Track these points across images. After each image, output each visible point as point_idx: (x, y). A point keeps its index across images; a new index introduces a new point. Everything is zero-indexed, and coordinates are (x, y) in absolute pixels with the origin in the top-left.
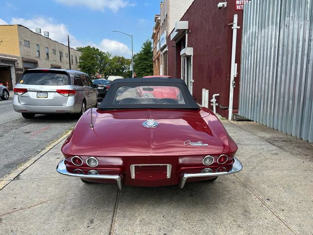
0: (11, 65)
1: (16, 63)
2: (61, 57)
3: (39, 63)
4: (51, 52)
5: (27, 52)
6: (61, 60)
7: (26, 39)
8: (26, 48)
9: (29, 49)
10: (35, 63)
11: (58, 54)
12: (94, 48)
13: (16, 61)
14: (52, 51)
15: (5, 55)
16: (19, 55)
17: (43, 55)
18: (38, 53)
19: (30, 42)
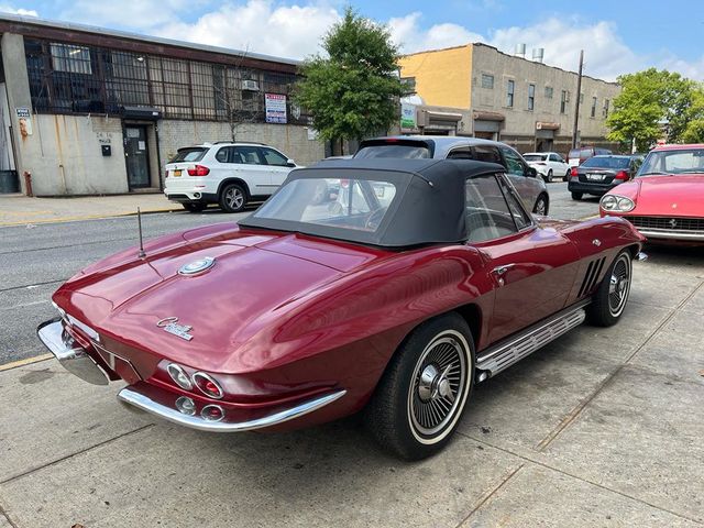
0: (449, 128)
1: (459, 123)
2: (563, 104)
3: (507, 120)
4: (540, 92)
5: (487, 99)
6: (563, 110)
7: (488, 71)
8: (485, 92)
9: (489, 93)
10: (501, 121)
11: (558, 97)
12: (666, 74)
13: (460, 118)
14: (543, 91)
15: (440, 109)
16: (467, 106)
17: (521, 101)
18: (509, 99)
19: (496, 76)
